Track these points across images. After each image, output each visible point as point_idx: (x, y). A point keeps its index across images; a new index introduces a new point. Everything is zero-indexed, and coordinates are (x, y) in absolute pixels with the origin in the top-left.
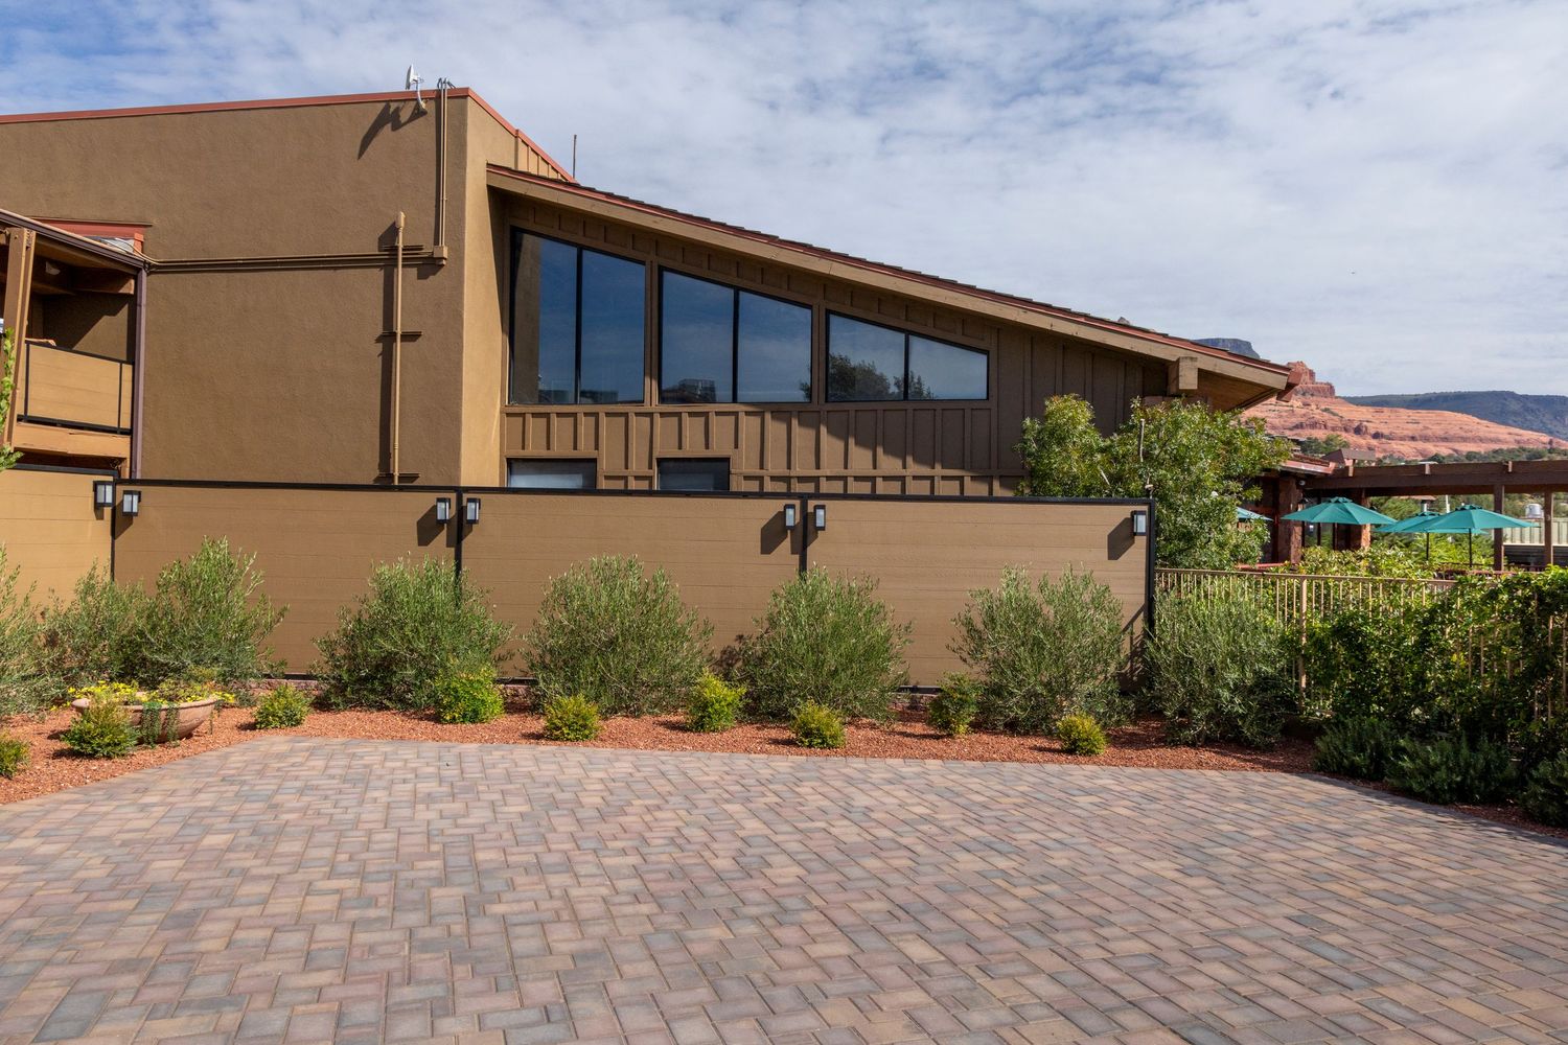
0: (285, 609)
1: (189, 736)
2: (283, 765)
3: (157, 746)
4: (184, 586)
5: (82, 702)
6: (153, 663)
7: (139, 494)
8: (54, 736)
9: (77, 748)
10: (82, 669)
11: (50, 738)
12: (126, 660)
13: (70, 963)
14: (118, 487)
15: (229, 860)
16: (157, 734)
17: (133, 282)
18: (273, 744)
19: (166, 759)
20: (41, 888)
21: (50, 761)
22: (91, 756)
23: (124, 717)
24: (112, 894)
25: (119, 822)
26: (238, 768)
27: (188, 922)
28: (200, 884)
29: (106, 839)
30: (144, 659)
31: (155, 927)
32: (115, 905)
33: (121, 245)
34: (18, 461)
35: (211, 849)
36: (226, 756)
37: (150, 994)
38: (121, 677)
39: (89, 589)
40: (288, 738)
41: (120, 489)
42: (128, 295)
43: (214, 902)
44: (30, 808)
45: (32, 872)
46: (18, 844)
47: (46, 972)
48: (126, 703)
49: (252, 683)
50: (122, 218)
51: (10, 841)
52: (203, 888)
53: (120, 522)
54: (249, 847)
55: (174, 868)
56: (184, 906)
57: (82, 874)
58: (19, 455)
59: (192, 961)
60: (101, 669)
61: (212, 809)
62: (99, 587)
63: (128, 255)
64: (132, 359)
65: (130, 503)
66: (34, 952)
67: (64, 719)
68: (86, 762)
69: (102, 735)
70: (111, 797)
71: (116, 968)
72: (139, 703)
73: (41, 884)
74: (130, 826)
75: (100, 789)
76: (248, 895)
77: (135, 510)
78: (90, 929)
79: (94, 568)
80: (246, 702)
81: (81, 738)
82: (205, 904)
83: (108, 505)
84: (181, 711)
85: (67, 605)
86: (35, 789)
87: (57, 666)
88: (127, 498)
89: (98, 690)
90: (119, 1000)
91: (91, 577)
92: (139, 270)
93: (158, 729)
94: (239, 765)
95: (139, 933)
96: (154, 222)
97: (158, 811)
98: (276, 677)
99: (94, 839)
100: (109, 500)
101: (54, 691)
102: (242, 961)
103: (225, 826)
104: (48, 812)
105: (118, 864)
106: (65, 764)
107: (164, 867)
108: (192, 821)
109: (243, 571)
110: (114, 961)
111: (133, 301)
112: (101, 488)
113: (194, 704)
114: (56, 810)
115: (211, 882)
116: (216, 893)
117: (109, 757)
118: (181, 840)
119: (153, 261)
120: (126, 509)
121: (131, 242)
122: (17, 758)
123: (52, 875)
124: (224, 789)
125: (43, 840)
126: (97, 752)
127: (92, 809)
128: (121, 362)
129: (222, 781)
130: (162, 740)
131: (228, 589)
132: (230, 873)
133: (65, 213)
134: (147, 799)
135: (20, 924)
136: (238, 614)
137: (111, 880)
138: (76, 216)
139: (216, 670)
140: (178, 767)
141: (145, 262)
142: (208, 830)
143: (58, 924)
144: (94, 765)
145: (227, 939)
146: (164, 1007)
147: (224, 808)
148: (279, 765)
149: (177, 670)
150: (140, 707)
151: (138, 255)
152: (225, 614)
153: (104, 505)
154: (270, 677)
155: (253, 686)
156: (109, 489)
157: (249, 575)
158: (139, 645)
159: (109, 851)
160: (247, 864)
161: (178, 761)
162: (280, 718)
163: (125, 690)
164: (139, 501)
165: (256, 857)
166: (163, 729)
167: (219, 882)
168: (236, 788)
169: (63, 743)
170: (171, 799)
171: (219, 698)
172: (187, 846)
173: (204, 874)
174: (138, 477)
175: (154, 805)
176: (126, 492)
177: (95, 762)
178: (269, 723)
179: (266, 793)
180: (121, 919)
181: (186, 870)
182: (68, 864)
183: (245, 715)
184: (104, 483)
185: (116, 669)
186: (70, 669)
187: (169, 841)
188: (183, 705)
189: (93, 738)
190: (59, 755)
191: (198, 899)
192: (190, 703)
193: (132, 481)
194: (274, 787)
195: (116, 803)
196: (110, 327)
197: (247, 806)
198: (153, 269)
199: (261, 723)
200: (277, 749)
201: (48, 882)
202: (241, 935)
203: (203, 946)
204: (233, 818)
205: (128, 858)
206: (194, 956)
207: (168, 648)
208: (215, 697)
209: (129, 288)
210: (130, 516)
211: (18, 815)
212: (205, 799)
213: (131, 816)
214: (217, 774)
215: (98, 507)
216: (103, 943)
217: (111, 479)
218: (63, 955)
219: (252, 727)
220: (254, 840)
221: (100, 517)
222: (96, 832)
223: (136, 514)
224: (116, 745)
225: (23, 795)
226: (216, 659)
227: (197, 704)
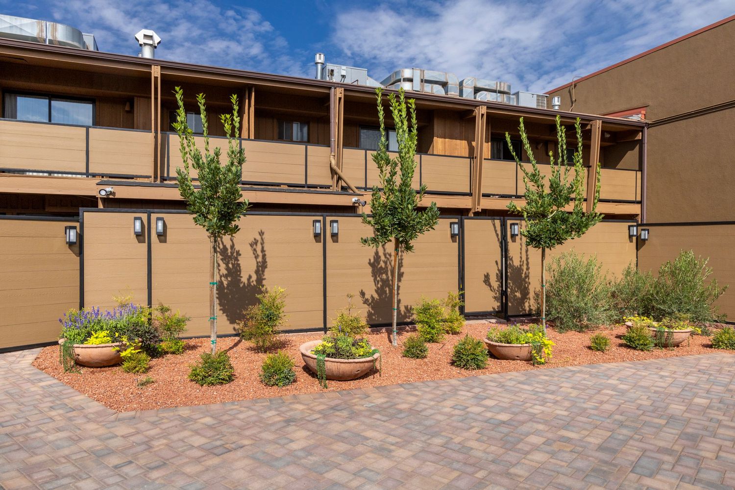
0: (726, 287)
1: (678, 346)
2: (731, 369)
3: (663, 349)
4: (673, 274)
5: (629, 324)
6: (657, 309)
7: (648, 230)
8: (618, 337)
9: (628, 344)
10: (626, 308)
11: (616, 337)
12: (645, 307)
13: (641, 441)
14: (639, 227)
15: (710, 413)
16: (664, 343)
17: (641, 133)
18: (724, 357)
19: (669, 355)
20: (623, 404)
21: (618, 348)
22: (635, 348)
23: (648, 333)
24: (653, 415)
25: (652, 381)
26: (707, 367)
27: (694, 439)
28: (695, 421)
29: (647, 388)
30: (653, 307)
31: (677, 437)
32: (657, 420)
33: (635, 118)
34: (603, 218)
35: (698, 405)
36: (699, 359)
37: (679, 468)
38: (643, 314)
39: (628, 273)
40: (731, 355)
41: (640, 228)
42: (639, 140)
43: (705, 433)
44: (612, 367)
45: (618, 395)
46: (610, 381)
47: (631, 442)
48: (649, 327)
49: (707, 323)
50: (635, 106)
51: (607, 380)
52: (699, 424)
53: (640, 243)
54: (719, 409)
55: (681, 410)
56: (689, 430)
57: (639, 402)
58: (603, 216)
59: (700, 460)
60: (634, 309)
61: (696, 385)
62: (632, 273)
63: (639, 122)
64: (641, 169)
65: (644, 235)
66: (625, 431)
67: (621, 330)
68: (632, 351)
69: (639, 340)
70: (646, 369)
71: (661, 450)
72: (654, 327)
73: (623, 402)
74: (656, 384)
75: (640, 364)
76: (723, 434)
77: (646, 238)
78: (647, 428)
79: (630, 264)
80: (705, 333)
81: (630, 340)
82: (701, 432)
83: (635, 236)
84: (674, 334)
85: (619, 280)
86: (614, 359)
87: (616, 306)
88: (643, 232)
89: (635, 319)
90: (665, 466)
91: (629, 269)
92: (643, 127)
93: (663, 341)
94: (706, 365)
95: (668, 437)
96: (650, 104)
97: (670, 380)
98: (721, 322)
99: (642, 387)
100: (635, 233)
101: (615, 317)
102: (726, 468)
103: (704, 395)
104: (620, 370)
105: (654, 401)
106: (624, 350)
107: (677, 408)
108: (686, 388)
109: (701, 267)
110: (660, 447)
111: (641, 142)
112: (631, 228)
113: (680, 331)
114: (624, 370)
115: (702, 422)
116: (706, 428)
117: (642, 350)
118: (682, 396)
119: (649, 122)
120: (643, 237)
121: (640, 116)
122: (606, 344)
123: (626, 399)
124: (700, 376)
125: (620, 382)
126: (637, 347)
127: (639, 373)
128: (636, 171)
129: (699, 371)
130: (665, 346)
131: (695, 276)
132: (711, 420)
133: (612, 110)
134: (662, 373)
135: (617, 417)
136: (700, 289)
137: (652, 408)
138: (616, 110)
139: (689, 315)
140: (675, 361)
141: (646, 123)
142: (696, 395)
143: (633, 421)
144: (636, 353)
145: (716, 454)
146: (688, 478)
147: (702, 386)
148: (729, 369)
149: (669, 314)
150: (655, 329)
151: (644, 121)
152: (693, 288)
153: (633, 236)
154: (717, 322)
155: (707, 325)
156: (635, 228)
157: (705, 269)
158: (651, 300)
159: (649, 394)
160: (721, 418)
161: (674, 357)
162: (726, 344)
163: (648, 321)
164: (648, 233)
165: (724, 415)
166: (666, 341)
167: (707, 423)
168: (707, 377)
169: (622, 341)
170: (675, 376)
171: (693, 330)
172: (686, 401)
173: (698, 417)
174: (645, 222)
175: (666, 377)
176: (642, 230)
177: (637, 351)
178: (719, 346)
179: (725, 382)
180: (660, 428)
181: (688, 412)
182: (633, 395)
183: (706, 340)
184: (633, 226)
185: (641, 311)
186: (622, 308)
187: (677, 396)
188: (675, 331)
189: (635, 340)
190: (621, 345)
191: (696, 429)
192: (678, 330)
193: (642, 225)
194: (729, 380)
195: (649, 372)
196: (631, 156)
197: (714, 387)
198: (649, 126)
199: (715, 345)
200: (725, 360)
201: (625, 402)
202: (722, 454)
203: (703, 454)
204: (708, 392)
205: (659, 399)
206: (699, 457)
207: (664, 302)
208: (690, 329)
209: (639, 137)
210: (644, 240)
211: (609, 369)
212: (692, 379)
213: (657, 380)
214: (694, 368)
215: (631, 237)
216: (654, 437)
217: (635, 224)
218: (637, 437)
219: (710, 346)
220: (721, 405)
221: (631, 241)
222: (642, 384)
223: (647, 240)
224: (645, 345)
225: (609, 361)
226: (688, 310)
227: (682, 331)
